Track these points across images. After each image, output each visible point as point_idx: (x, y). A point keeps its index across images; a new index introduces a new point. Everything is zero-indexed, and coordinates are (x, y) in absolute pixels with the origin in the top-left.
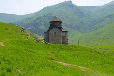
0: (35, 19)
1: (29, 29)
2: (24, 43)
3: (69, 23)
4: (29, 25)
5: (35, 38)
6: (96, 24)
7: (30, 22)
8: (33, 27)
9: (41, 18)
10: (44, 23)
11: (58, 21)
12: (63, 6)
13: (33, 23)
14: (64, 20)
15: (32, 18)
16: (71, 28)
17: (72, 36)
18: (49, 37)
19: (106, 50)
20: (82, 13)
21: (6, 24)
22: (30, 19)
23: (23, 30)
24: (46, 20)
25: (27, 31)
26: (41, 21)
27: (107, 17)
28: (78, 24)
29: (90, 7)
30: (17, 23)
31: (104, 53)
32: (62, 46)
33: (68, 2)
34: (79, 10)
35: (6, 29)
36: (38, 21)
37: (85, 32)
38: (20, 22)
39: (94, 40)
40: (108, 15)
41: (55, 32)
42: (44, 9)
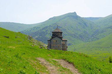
0: (41, 28)
1: (35, 37)
2: (31, 48)
3: (73, 33)
4: (36, 33)
5: (40, 45)
6: (98, 34)
7: (37, 31)
8: (40, 36)
9: (47, 27)
10: (50, 33)
11: (59, 31)
12: (68, 17)
13: (40, 32)
14: (69, 29)
15: (39, 28)
16: (75, 37)
17: (76, 45)
18: (52, 44)
19: (106, 58)
20: (85, 24)
21: (16, 33)
22: (37, 29)
23: (30, 38)
24: (52, 29)
25: (34, 39)
26: (47, 31)
27: (108, 28)
28: (82, 33)
29: (93, 18)
30: (24, 32)
31: (103, 60)
32: (61, 52)
33: (73, 13)
34: (83, 21)
35: (16, 37)
36: (44, 31)
37: (87, 41)
38: (28, 31)
39: (96, 48)
40: (109, 26)
41: (56, 41)
42: (50, 19)
